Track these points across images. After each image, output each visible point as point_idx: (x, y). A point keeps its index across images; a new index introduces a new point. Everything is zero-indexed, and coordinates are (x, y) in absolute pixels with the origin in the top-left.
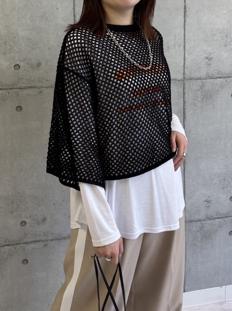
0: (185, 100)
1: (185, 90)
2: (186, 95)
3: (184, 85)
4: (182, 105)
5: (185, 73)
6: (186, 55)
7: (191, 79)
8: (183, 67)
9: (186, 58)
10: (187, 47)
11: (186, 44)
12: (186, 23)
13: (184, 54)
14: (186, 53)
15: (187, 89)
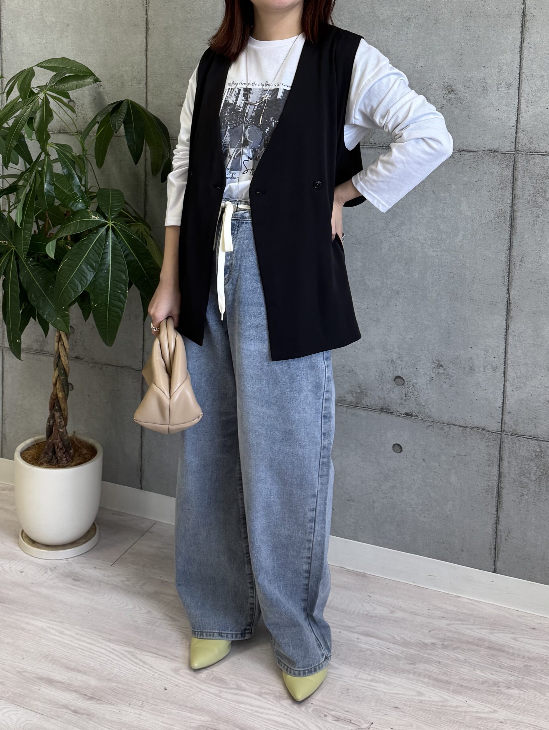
0: (516, 192)
1: (516, 173)
2: (519, 184)
3: (515, 162)
4: (509, 201)
5: (517, 140)
6: (523, 106)
7: (532, 153)
8: (515, 128)
9: (522, 110)
10: (526, 88)
11: (524, 85)
12: (525, 43)
13: (518, 103)
14: (522, 101)
15: (521, 171)
